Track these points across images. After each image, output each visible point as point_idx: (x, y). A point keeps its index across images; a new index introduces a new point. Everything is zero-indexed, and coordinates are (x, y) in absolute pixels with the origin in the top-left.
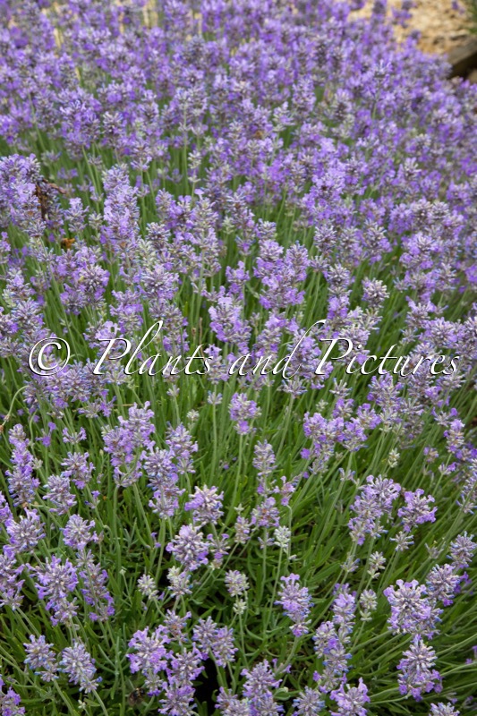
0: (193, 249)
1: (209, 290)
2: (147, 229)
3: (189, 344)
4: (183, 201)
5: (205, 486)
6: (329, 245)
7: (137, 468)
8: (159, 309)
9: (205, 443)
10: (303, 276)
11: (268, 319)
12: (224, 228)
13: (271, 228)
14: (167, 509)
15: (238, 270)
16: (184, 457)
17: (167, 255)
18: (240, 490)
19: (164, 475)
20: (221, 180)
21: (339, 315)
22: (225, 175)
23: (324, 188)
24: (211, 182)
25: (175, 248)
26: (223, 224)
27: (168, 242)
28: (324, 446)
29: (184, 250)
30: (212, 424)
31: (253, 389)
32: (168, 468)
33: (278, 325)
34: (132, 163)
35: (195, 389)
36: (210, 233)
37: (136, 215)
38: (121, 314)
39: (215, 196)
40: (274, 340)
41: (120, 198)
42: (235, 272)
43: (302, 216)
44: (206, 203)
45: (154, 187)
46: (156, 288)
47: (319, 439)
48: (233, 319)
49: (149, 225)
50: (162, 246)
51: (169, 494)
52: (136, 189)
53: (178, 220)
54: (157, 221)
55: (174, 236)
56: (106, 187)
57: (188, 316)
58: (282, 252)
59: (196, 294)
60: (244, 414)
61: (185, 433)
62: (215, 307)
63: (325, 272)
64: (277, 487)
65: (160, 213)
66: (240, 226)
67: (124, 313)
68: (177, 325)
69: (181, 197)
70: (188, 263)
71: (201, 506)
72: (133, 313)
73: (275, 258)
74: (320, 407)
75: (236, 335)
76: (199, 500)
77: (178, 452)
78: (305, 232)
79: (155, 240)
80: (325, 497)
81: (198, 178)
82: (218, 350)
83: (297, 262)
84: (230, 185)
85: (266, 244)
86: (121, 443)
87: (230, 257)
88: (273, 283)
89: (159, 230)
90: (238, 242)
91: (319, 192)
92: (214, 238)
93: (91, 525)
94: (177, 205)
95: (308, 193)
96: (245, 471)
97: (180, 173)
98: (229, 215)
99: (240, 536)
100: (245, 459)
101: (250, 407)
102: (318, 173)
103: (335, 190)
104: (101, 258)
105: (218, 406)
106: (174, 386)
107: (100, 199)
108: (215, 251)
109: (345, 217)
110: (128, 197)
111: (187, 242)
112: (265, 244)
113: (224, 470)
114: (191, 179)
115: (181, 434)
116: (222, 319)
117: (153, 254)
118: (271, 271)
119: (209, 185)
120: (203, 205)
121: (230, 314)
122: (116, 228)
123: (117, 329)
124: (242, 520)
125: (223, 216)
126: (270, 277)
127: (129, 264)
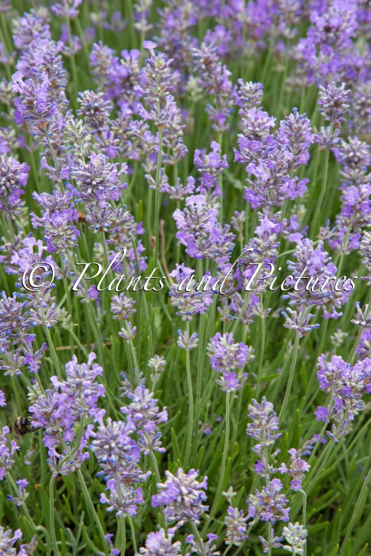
0: (147, 126)
1: (171, 182)
2: (79, 100)
3: (147, 261)
4: (128, 58)
5: (180, 470)
6: (340, 110)
7: (82, 446)
8: (99, 215)
9: (177, 396)
10: (304, 158)
11: (259, 224)
12: (189, 94)
13: (256, 91)
14: (126, 506)
15: (211, 154)
16: (148, 430)
17: (109, 136)
18: (229, 465)
19: (121, 458)
20: (181, 25)
21: (360, 210)
22: (187, 17)
23: (328, 29)
24: (167, 29)
25: (120, 126)
26: (187, 88)
27: (111, 118)
28: (348, 402)
29: (134, 128)
30: (184, 369)
31: (241, 323)
32: (126, 448)
33: (273, 231)
34: (54, 8)
35: (158, 322)
36: (168, 103)
37: (62, 82)
38: (48, 226)
39: (173, 50)
40: (269, 253)
41: (38, 58)
42: (207, 157)
43: (299, 70)
44: (160, 60)
45: (87, 40)
46: (94, 186)
47: (340, 392)
48: (209, 226)
49: (81, 94)
50: (101, 124)
51: (128, 481)
52: (61, 44)
53: (123, 86)
54: (94, 89)
55: (118, 108)
56: (18, 43)
57: (144, 219)
58: (273, 125)
59: (154, 191)
60: (230, 363)
61: (149, 396)
62: (182, 210)
63: (335, 150)
64: (283, 464)
65: (97, 76)
66: (212, 90)
67: (51, 223)
68: (129, 236)
69: (125, 53)
70: (140, 146)
71: (176, 501)
72: (65, 223)
73: (265, 135)
74: (336, 340)
75: (214, 246)
76: (173, 492)
77: (140, 424)
78: (303, 92)
79: (90, 115)
80: (350, 466)
81: (148, 24)
82: (189, 271)
83: (297, 137)
84: (194, 31)
85: (251, 114)
86: (57, 414)
87: (199, 135)
88: (262, 172)
89: (96, 101)
90: (209, 112)
91: (320, 35)
92: (175, 110)
93: (16, 537)
94: (120, 63)
95: (305, 36)
96: (235, 436)
97: (123, 17)
98: (195, 75)
99: (232, 535)
100: (234, 421)
101: (238, 352)
102: (318, 8)
103: (343, 31)
104: (17, 145)
105: (192, 352)
106: (128, 325)
107: (12, 61)
108: (178, 127)
109: (358, 69)
110: (48, 57)
111: (136, 117)
112: (249, 115)
113: (204, 436)
114: (138, 26)
115: (143, 399)
116: (193, 226)
117: (88, 137)
118: (259, 154)
119: (164, 32)
120: (156, 64)
121: (204, 218)
122: (31, 102)
123: (41, 248)
124: (234, 512)
125: (186, 76)
126: (257, 164)
127: (54, 152)
